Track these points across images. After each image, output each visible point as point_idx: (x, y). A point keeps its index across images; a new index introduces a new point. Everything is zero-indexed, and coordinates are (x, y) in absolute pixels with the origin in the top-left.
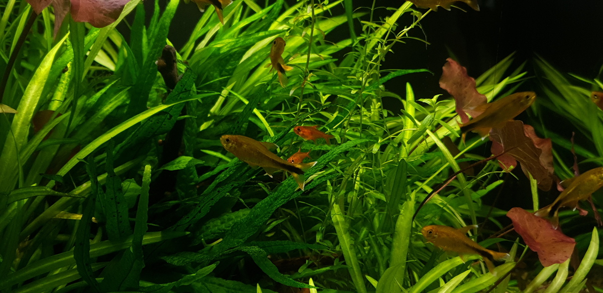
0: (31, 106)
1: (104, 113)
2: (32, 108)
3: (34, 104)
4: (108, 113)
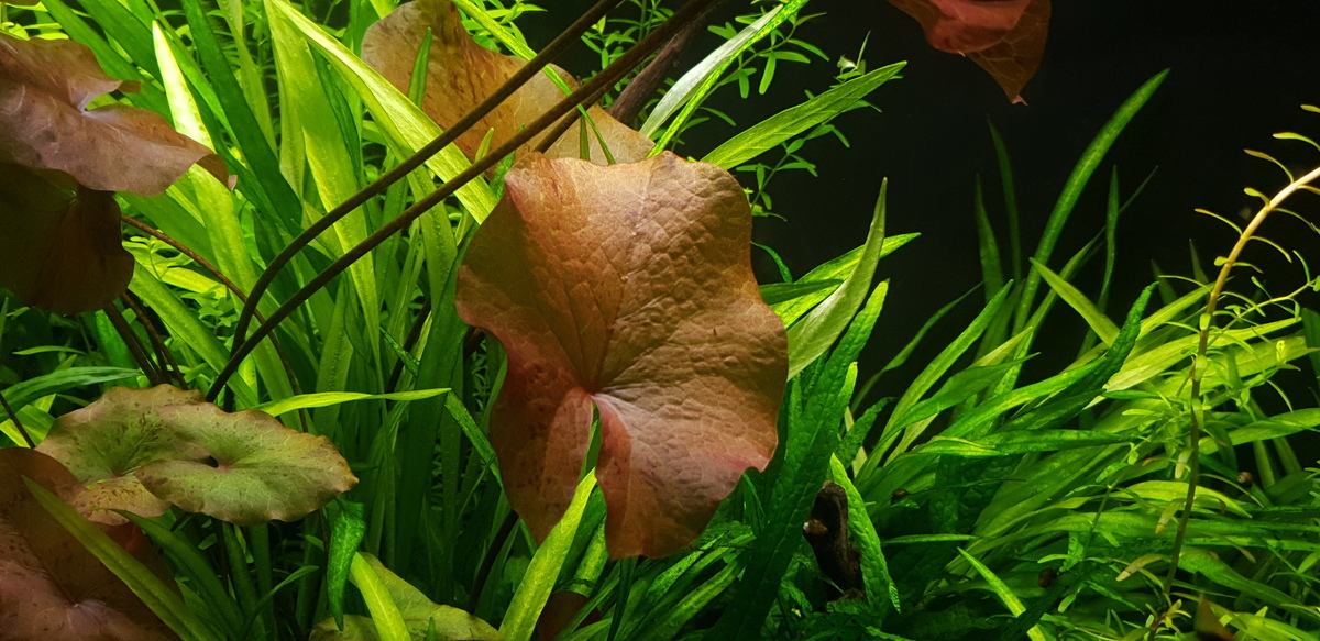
0: (533, 607)
1: (681, 616)
2: (534, 612)
3: (539, 603)
4: (689, 615)
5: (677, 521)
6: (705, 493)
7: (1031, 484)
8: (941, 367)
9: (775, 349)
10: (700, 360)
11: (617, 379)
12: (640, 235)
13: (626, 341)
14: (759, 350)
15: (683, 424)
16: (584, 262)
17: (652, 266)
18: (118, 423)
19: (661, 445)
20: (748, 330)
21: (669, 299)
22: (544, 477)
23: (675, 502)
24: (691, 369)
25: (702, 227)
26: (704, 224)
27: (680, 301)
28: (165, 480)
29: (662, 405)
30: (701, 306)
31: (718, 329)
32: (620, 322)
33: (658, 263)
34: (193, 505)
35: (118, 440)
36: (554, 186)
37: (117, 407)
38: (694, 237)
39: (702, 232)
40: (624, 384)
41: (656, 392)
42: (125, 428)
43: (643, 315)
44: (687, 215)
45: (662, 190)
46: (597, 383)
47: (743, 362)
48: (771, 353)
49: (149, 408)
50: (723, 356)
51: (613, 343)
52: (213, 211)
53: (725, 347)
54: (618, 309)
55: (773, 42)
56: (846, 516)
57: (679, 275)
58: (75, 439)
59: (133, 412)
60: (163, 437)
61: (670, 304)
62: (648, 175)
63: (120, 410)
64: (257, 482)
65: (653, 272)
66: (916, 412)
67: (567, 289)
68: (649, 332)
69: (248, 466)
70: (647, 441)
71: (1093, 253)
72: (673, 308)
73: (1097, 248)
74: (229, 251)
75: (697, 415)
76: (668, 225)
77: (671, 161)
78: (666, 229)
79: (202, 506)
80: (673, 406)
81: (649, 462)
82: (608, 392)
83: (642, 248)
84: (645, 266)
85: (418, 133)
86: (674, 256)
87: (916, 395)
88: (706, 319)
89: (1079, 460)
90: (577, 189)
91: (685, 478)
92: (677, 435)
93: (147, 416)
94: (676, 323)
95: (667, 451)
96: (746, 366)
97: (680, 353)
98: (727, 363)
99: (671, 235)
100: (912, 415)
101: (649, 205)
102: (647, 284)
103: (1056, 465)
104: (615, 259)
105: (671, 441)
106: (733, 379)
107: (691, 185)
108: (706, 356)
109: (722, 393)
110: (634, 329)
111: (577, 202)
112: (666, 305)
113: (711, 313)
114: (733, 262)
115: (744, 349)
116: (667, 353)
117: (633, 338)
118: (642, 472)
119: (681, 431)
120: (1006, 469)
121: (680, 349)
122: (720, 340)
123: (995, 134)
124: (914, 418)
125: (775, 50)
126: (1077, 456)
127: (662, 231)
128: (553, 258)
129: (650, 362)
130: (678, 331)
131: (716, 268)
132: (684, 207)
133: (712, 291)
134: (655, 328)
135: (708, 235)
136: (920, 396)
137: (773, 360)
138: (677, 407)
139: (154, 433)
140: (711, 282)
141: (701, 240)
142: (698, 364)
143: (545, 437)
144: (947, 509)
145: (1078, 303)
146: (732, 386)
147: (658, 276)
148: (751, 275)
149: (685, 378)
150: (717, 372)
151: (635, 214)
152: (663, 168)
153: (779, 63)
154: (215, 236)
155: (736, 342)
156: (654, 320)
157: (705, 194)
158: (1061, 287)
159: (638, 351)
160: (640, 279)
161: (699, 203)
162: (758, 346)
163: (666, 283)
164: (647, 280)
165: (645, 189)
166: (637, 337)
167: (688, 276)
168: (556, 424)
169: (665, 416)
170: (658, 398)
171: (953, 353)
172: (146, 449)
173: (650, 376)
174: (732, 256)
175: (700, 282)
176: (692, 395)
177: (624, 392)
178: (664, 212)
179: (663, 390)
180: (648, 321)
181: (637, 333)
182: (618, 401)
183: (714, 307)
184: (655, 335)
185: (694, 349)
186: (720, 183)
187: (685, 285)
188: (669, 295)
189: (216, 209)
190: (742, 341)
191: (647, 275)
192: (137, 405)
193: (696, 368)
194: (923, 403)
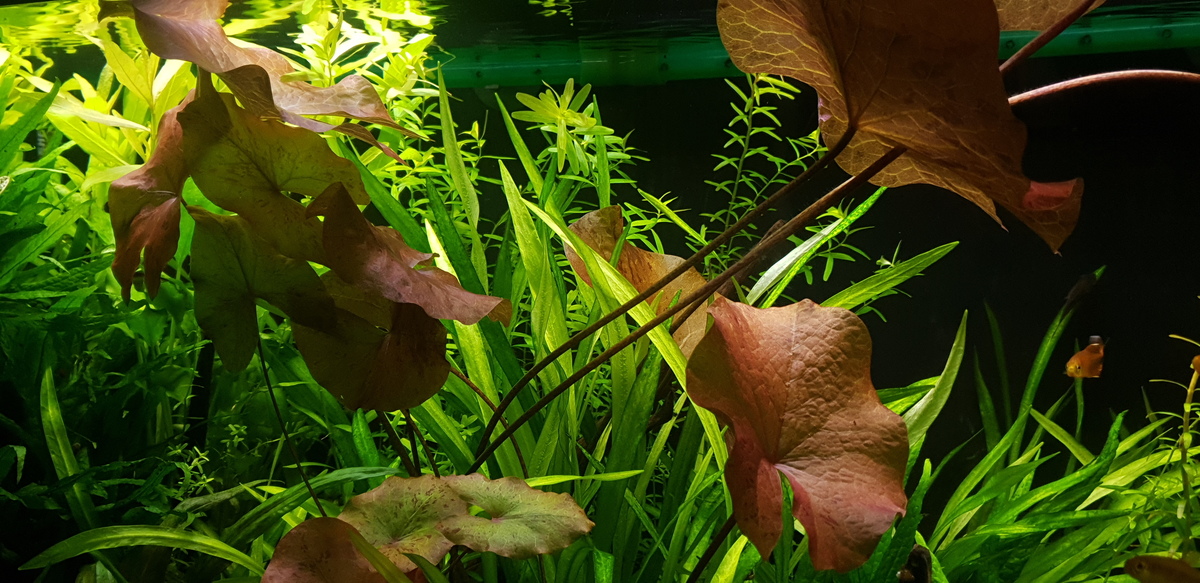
5: (852, 549)
6: (870, 529)
7: (1049, 561)
8: (981, 472)
9: (899, 434)
10: (847, 442)
11: (789, 454)
12: (795, 355)
13: (793, 428)
14: (887, 436)
15: (842, 485)
16: (761, 371)
17: (807, 376)
18: (396, 502)
19: (830, 499)
20: (877, 422)
21: (821, 399)
22: (759, 514)
23: (849, 536)
24: (841, 448)
25: (840, 351)
26: (840, 348)
27: (828, 401)
28: (458, 530)
29: (825, 472)
30: (842, 405)
31: (857, 421)
32: (787, 415)
33: (810, 374)
34: (480, 547)
35: (396, 514)
36: (736, 319)
37: (395, 490)
38: (834, 357)
39: (839, 354)
40: (795, 458)
41: (819, 463)
42: (401, 505)
43: (803, 410)
44: (828, 342)
45: (806, 325)
46: (777, 458)
47: (876, 444)
48: (896, 438)
49: (419, 490)
50: (863, 440)
51: (785, 429)
52: (469, 348)
53: (863, 434)
54: (786, 405)
55: (830, 246)
56: (931, 572)
57: (826, 383)
58: (364, 514)
59: (407, 493)
60: (430, 511)
61: (822, 403)
62: (795, 315)
63: (396, 493)
64: (524, 527)
65: (808, 380)
66: (965, 505)
67: (754, 389)
68: (809, 422)
69: (515, 517)
70: (820, 496)
71: (1066, 404)
72: (824, 405)
73: (1068, 400)
74: (479, 376)
75: (850, 479)
76: (814, 348)
77: (811, 306)
78: (814, 351)
79: (488, 546)
80: (833, 473)
81: (824, 510)
82: (783, 463)
83: (797, 364)
84: (801, 375)
85: (621, 291)
86: (822, 369)
87: (962, 495)
88: (848, 414)
89: (1083, 540)
90: (749, 322)
91: (853, 520)
92: (840, 492)
93: (418, 496)
94: (827, 416)
95: (836, 502)
96: (879, 447)
97: (832, 437)
98: (866, 445)
99: (818, 355)
100: (962, 507)
101: (799, 335)
102: (804, 388)
103: (1067, 544)
104: (780, 371)
105: (836, 496)
106: (871, 456)
107: (828, 322)
108: (851, 439)
109: (864, 465)
110: (798, 419)
111: (751, 332)
112: (819, 403)
113: (850, 410)
114: (861, 376)
115: (877, 435)
116: (823, 436)
117: (798, 426)
118: (821, 516)
119: (842, 490)
120: (1029, 550)
121: (832, 434)
122: (859, 429)
123: (990, 313)
124: (965, 509)
125: (832, 251)
126: (1082, 538)
127: (810, 352)
128: (743, 366)
129: (812, 442)
130: (829, 422)
131: (850, 379)
132: (825, 337)
133: (849, 395)
134: (813, 419)
135: (843, 356)
136: (966, 495)
137: (897, 443)
138: (837, 474)
139: (423, 508)
140: (846, 389)
141: (839, 359)
142: (845, 445)
143: (755, 487)
144: (991, 577)
145: (1062, 436)
146: (871, 461)
147: (812, 383)
148: (871, 386)
149: (837, 454)
150: (860, 451)
151: (790, 341)
152: (806, 310)
153: (836, 261)
154: (470, 365)
155: (870, 430)
156: (812, 413)
157: (839, 328)
158: (1046, 423)
159: (803, 435)
160: (799, 385)
161: (834, 335)
162: (886, 433)
163: (818, 387)
164: (804, 386)
165: (794, 324)
166: (801, 425)
167: (832, 383)
168: (759, 481)
169: (827, 479)
170: (823, 468)
171: (990, 461)
172: (418, 520)
173: (813, 452)
174: (859, 371)
175: (840, 388)
176: (845, 466)
177: (796, 463)
178: (810, 340)
179: (824, 462)
180: (807, 414)
181: (801, 422)
182: (793, 469)
183: (853, 406)
184: (814, 424)
185: (842, 434)
186: (849, 321)
187: (831, 390)
188: (820, 397)
189: (471, 347)
190: (874, 430)
191: (803, 382)
192: (409, 488)
193: (845, 447)
194: (970, 498)
